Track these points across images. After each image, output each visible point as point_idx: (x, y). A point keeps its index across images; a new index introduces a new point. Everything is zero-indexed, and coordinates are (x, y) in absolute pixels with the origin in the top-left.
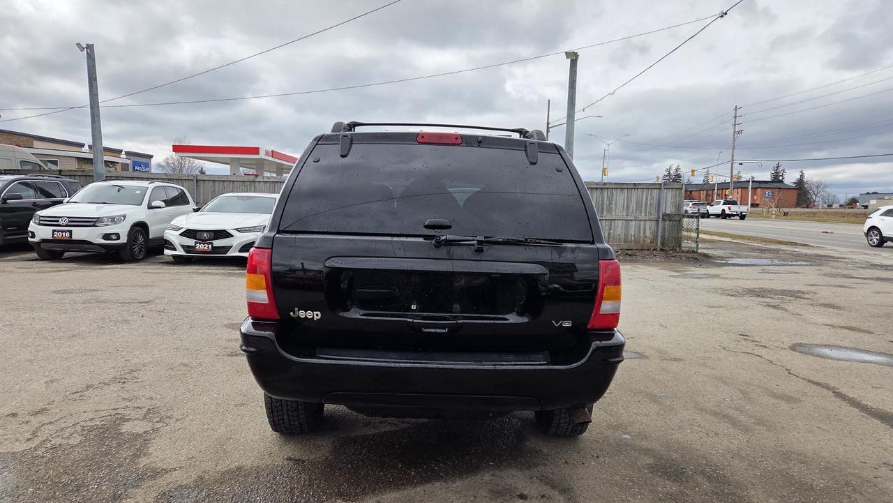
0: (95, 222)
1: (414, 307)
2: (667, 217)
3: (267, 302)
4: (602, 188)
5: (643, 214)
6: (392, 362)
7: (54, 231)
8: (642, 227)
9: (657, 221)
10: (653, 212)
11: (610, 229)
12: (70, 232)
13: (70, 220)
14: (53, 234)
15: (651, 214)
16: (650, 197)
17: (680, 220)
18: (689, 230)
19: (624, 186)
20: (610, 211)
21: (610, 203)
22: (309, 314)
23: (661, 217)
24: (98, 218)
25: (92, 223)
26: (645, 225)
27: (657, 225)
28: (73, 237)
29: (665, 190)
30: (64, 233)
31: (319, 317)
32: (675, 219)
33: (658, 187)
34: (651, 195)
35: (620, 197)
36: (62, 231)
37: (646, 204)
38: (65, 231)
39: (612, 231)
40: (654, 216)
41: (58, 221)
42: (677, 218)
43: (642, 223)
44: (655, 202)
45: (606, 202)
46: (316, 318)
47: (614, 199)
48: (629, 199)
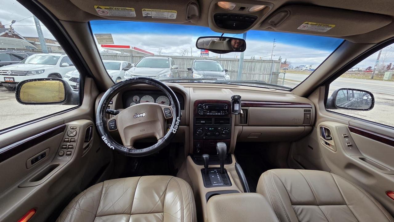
0: (26, 73)
2: (274, 73)
4: (252, 62)
5: (265, 72)
7: (5, 78)
8: (265, 76)
9: (270, 75)
10: (269, 71)
11: (254, 77)
12: (13, 78)
13: (12, 72)
14: (5, 79)
15: (268, 72)
16: (268, 65)
17: (277, 75)
18: (281, 79)
19: (260, 61)
20: (254, 70)
21: (254, 67)
23: (272, 73)
24: (28, 71)
25: (25, 74)
26: (266, 76)
27: (270, 76)
28: (15, 81)
29: (274, 63)
30: (10, 79)
32: (276, 74)
33: (272, 62)
34: (269, 65)
35: (258, 65)
36: (9, 78)
37: (267, 68)
38: (11, 78)
39: (254, 78)
40: (269, 73)
41: (6, 73)
42: (277, 74)
43: (265, 75)
44: (270, 68)
45: (253, 67)
47: (256, 66)
48: (261, 66)
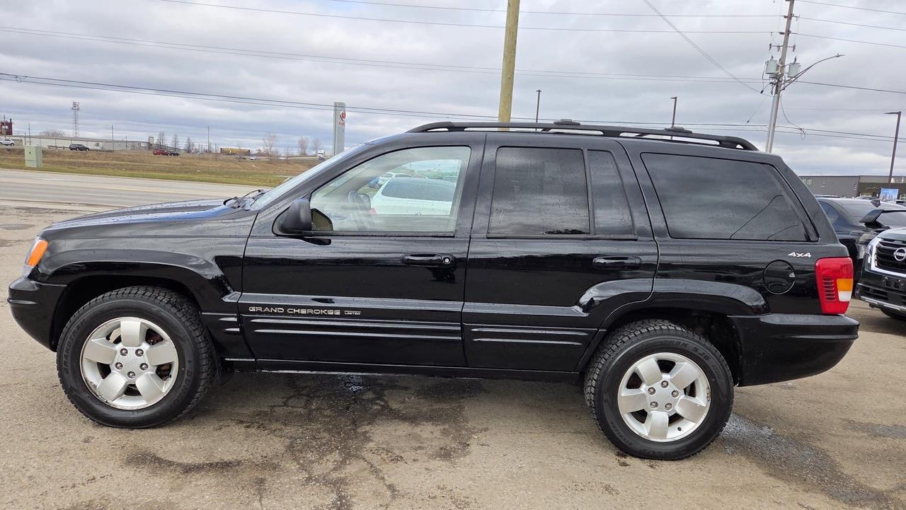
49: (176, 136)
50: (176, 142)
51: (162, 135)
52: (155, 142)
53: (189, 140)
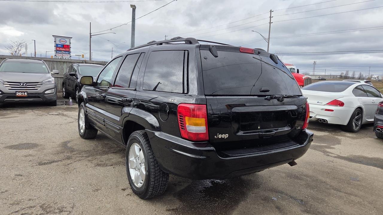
1: (259, 128)
3: (205, 132)
6: (260, 153)
22: (223, 136)
31: (227, 137)
46: (226, 137)
49: (354, 72)
50: (354, 74)
51: (347, 72)
52: (344, 75)
53: (360, 73)
